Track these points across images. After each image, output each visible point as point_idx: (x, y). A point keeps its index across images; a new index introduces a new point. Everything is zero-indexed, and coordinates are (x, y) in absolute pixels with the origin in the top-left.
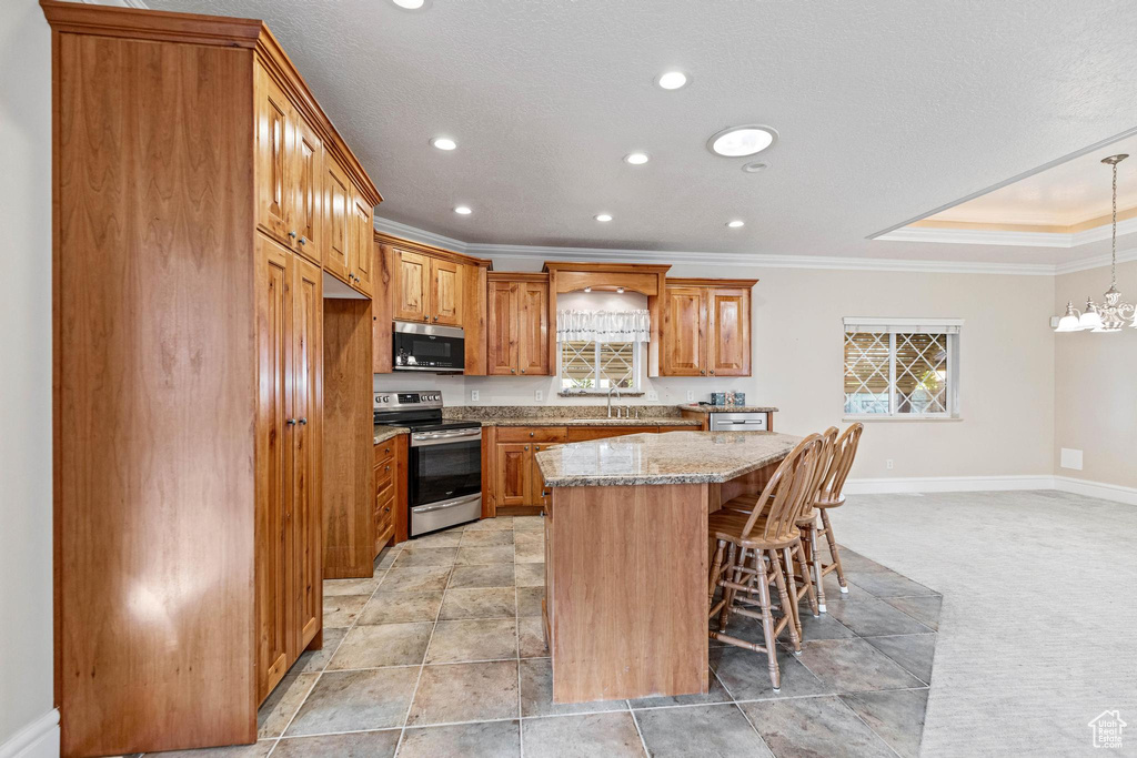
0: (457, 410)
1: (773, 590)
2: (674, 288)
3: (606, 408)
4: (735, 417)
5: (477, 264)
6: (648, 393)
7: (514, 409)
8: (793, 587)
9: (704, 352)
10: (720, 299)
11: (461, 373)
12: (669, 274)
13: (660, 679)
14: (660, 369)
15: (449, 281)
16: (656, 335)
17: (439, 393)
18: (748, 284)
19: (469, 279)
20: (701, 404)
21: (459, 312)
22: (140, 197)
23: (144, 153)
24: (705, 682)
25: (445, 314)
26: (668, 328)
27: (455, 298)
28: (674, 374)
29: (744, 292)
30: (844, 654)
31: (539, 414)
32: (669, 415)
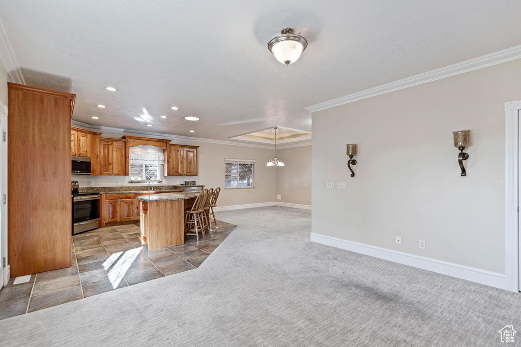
0: (84, 189)
1: (198, 222)
2: (172, 147)
3: (148, 187)
4: (193, 188)
5: (96, 134)
6: (163, 182)
7: (110, 188)
8: (203, 224)
9: (182, 168)
10: (187, 151)
11: (89, 175)
12: (171, 143)
13: (173, 242)
14: (168, 173)
15: (84, 141)
16: (166, 162)
17: (77, 182)
18: (196, 147)
19: (93, 140)
20: (182, 185)
21: (89, 152)
22: (37, 132)
23: (38, 122)
24: (183, 242)
25: (83, 152)
26: (171, 160)
27: (87, 147)
28: (172, 175)
29: (195, 150)
30: (212, 236)
31: (121, 190)
32: (171, 189)
